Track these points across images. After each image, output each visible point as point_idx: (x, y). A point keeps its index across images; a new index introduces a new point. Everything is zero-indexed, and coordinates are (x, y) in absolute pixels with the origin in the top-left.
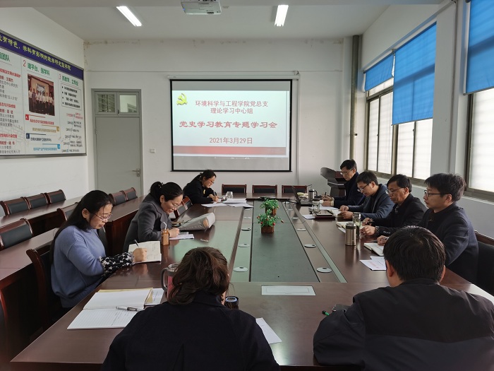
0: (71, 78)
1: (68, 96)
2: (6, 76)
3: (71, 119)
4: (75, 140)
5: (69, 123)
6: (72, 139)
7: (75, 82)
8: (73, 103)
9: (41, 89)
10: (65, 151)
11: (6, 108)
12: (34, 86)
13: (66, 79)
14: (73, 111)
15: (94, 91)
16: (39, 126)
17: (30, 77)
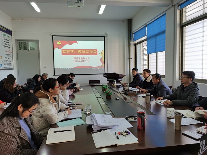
0: (7, 34)
1: (5, 43)
3: (7, 53)
4: (9, 62)
5: (6, 55)
6: (7, 62)
7: (8, 36)
8: (7, 46)
10: (4, 67)
13: (4, 35)
14: (8, 49)
15: (17, 40)
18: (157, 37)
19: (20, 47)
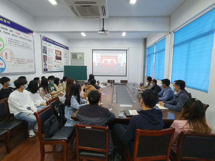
0: (66, 50)
1: (65, 55)
2: (50, 50)
3: (66, 61)
5: (65, 62)
8: (66, 57)
9: (58, 53)
11: (50, 59)
12: (57, 53)
13: (64, 50)
14: (66, 59)
15: (71, 53)
16: (58, 63)
17: (56, 50)
18: (161, 53)
19: (73, 57)
